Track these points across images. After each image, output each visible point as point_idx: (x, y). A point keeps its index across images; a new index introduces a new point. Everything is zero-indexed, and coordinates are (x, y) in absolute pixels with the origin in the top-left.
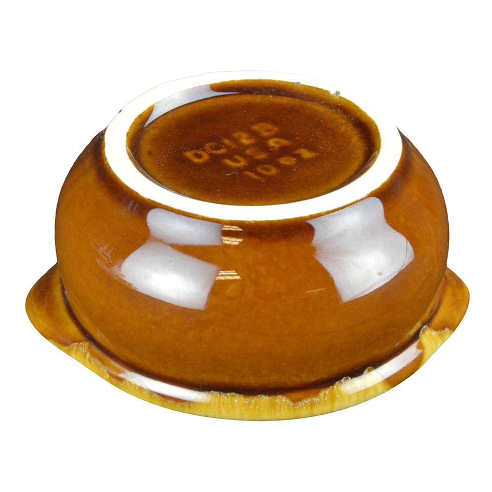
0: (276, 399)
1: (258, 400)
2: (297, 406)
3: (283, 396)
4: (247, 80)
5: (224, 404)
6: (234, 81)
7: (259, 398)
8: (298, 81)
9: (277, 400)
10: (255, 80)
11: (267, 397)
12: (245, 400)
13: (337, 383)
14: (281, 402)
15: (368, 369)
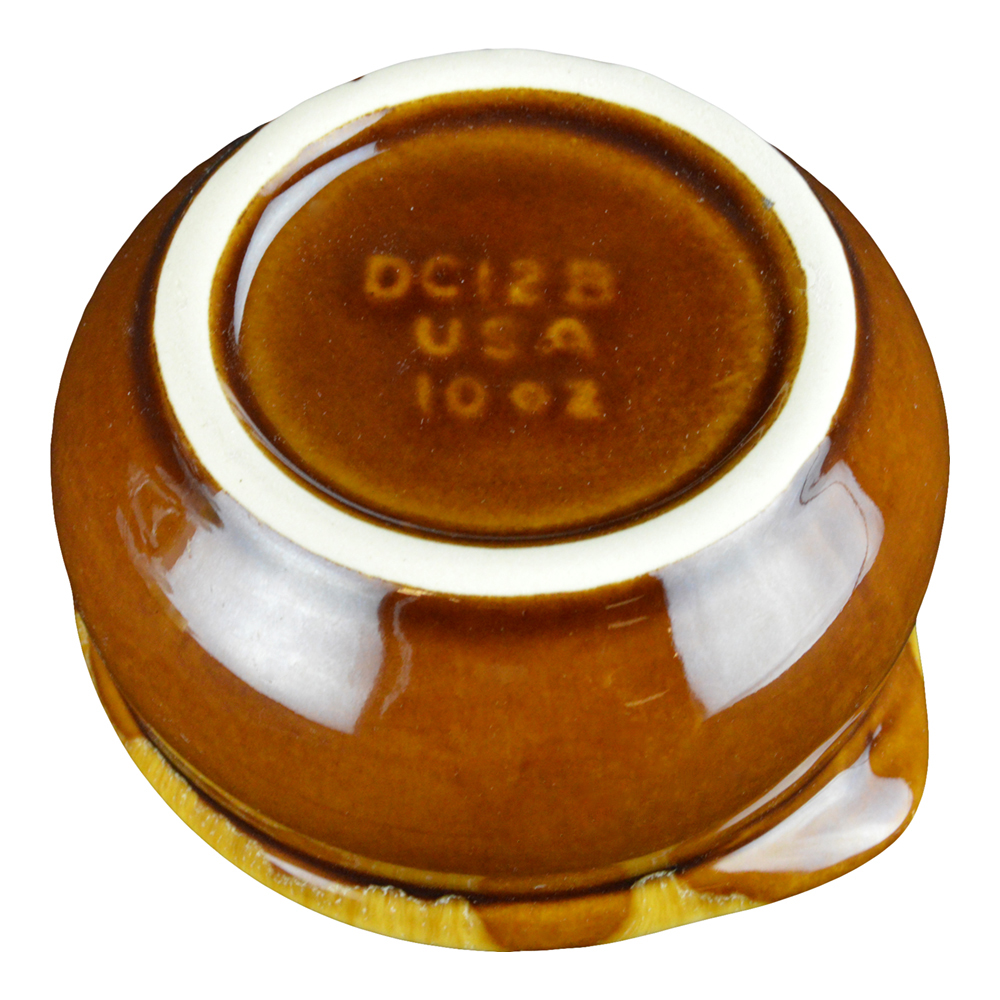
0: (247, 842)
1: (217, 821)
2: (279, 879)
3: (260, 847)
4: (685, 134)
5: (166, 785)
6: (658, 120)
7: (220, 820)
8: (772, 200)
9: (247, 846)
10: (699, 142)
11: (233, 829)
12: (197, 807)
13: (371, 887)
14: (254, 853)
15: (452, 899)
